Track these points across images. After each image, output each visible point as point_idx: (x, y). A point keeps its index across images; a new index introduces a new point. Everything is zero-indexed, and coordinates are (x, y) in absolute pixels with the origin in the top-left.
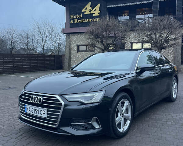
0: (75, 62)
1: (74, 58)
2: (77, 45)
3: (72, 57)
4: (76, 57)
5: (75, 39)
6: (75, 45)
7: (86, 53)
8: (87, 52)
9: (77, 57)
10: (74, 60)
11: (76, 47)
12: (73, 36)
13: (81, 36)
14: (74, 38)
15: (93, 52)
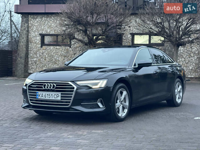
0: (36, 63)
1: (35, 56)
2: (40, 34)
3: (31, 54)
4: (38, 55)
5: (36, 24)
6: (36, 33)
7: (57, 49)
8: (58, 47)
9: (40, 56)
10: (35, 59)
11: (39, 38)
12: (34, 18)
13: (48, 19)
14: (36, 22)
15: (69, 48)
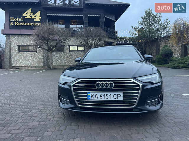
0: (16, 61)
1: (15, 57)
2: (18, 46)
3: (13, 57)
4: (17, 57)
5: (15, 40)
6: (15, 45)
7: (28, 53)
8: (29, 52)
9: (18, 57)
10: (15, 59)
11: (17, 48)
12: (13, 37)
13: (22, 37)
14: (15, 39)
15: (35, 52)
